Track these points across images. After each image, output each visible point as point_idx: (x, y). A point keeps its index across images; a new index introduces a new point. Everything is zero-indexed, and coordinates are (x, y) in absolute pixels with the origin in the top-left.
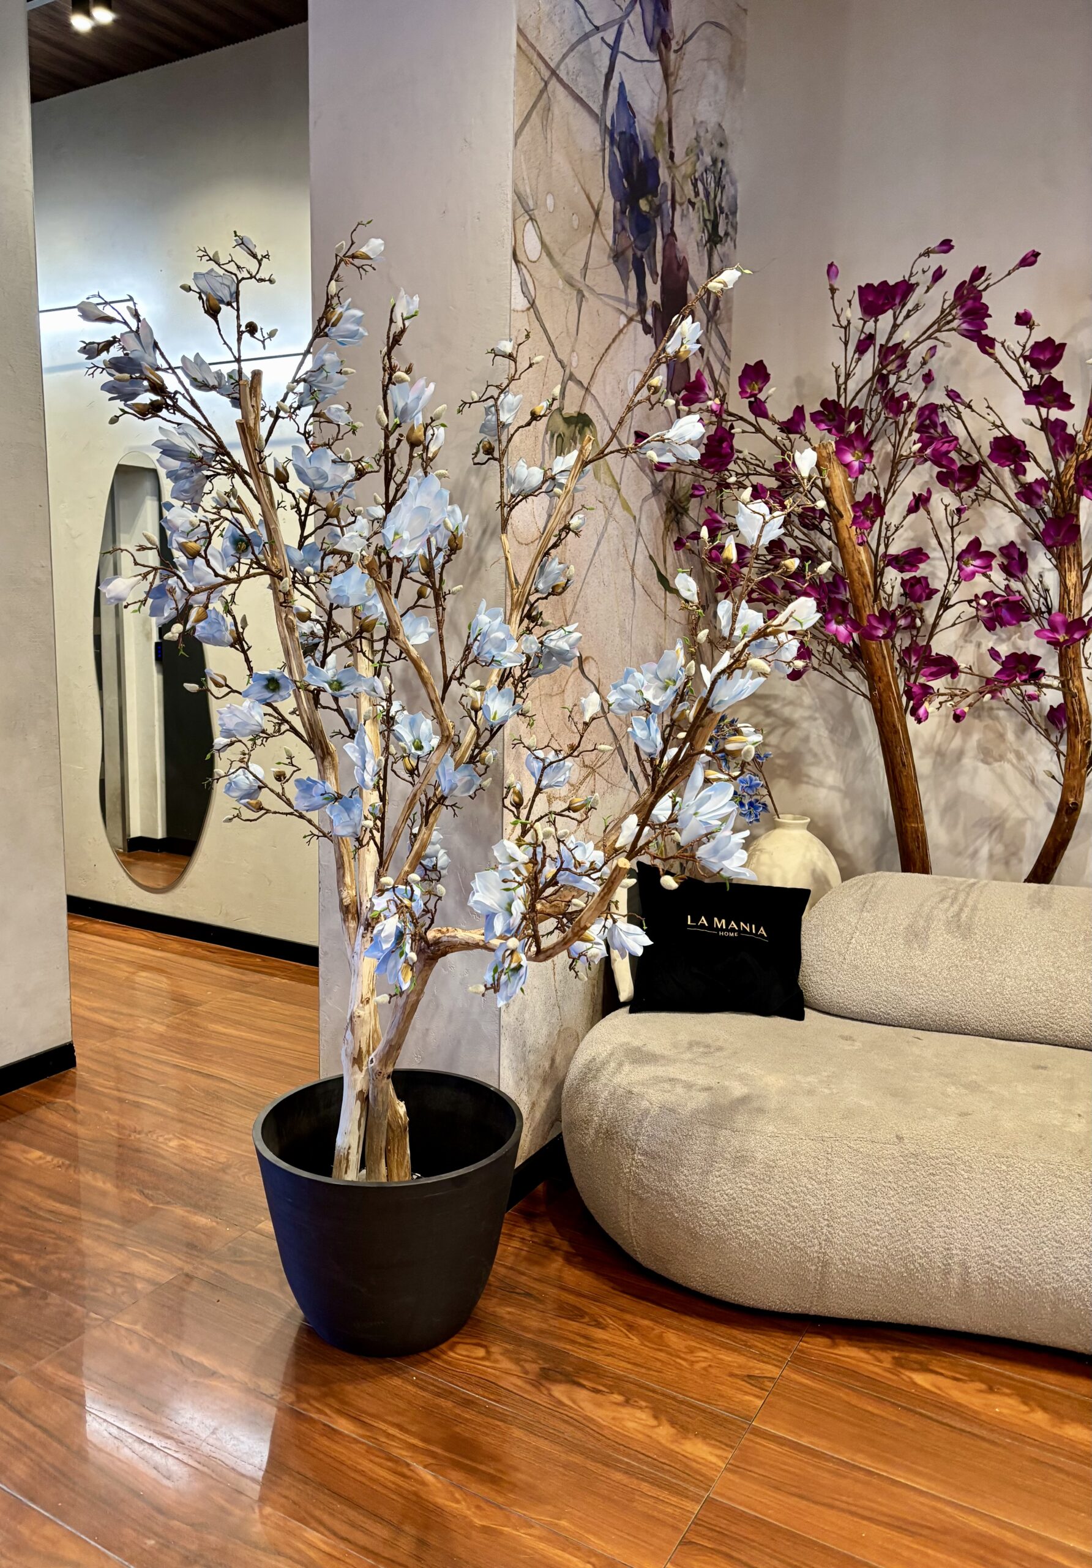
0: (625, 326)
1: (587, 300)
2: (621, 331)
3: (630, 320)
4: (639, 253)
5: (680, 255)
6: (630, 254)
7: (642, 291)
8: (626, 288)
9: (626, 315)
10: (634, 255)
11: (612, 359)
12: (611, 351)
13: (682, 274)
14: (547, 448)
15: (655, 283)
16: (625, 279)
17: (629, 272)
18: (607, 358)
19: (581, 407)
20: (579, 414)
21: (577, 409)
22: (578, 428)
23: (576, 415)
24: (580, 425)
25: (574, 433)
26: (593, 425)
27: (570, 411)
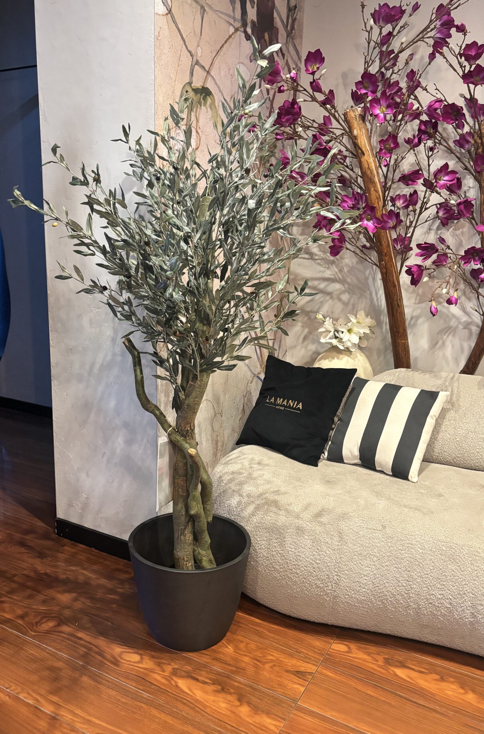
19: (204, 83)
20: (203, 87)
21: (202, 84)
22: (202, 96)
23: (201, 87)
24: (204, 94)
25: (200, 99)
26: (213, 95)
27: (198, 84)
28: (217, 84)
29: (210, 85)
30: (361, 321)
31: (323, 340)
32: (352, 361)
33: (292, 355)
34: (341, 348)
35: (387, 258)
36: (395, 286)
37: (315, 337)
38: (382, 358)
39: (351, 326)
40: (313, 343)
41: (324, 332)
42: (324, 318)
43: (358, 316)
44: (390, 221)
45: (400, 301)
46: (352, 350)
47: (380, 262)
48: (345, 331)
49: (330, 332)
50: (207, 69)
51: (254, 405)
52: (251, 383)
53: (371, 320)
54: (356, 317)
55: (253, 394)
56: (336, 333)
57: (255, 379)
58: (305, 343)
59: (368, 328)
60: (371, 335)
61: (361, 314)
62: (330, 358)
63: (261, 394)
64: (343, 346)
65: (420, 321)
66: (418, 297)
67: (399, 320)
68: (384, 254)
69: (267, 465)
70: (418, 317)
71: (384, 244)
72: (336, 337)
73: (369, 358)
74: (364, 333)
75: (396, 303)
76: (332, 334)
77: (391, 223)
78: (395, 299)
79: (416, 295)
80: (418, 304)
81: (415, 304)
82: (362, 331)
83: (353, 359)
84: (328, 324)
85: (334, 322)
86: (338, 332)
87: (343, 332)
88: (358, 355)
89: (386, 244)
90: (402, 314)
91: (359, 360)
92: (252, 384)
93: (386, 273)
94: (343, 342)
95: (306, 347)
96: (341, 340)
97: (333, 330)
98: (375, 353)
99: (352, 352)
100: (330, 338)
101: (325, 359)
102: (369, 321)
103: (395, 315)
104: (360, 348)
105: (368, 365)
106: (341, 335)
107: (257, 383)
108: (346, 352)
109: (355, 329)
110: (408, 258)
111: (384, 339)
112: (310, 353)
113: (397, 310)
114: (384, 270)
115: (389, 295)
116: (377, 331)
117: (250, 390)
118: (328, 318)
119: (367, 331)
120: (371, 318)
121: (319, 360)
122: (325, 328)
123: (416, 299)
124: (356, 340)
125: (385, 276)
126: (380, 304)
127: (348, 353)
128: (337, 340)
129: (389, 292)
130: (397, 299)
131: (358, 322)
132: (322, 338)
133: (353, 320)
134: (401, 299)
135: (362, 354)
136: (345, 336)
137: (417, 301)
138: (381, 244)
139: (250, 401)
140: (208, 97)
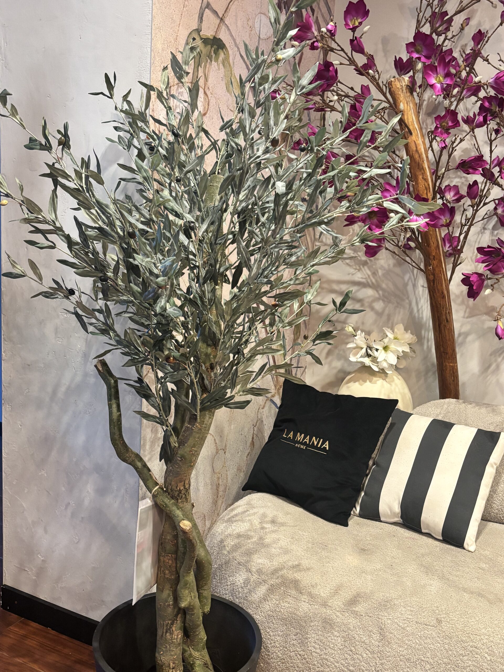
19: (216, 32)
20: (215, 37)
21: (214, 34)
22: (213, 49)
23: (212, 38)
24: (215, 47)
25: (210, 52)
26: (226, 49)
27: (208, 32)
28: (232, 36)
29: (223, 36)
30: (399, 337)
31: (352, 359)
32: (389, 385)
33: (313, 373)
34: (376, 369)
35: (435, 262)
36: (444, 297)
37: (341, 352)
38: (422, 381)
39: (388, 342)
40: (339, 359)
41: (354, 348)
42: (355, 331)
43: (396, 330)
44: (442, 217)
45: (449, 316)
46: (387, 372)
47: (426, 266)
48: (380, 348)
49: (362, 348)
50: (221, 16)
51: (267, 439)
52: (263, 408)
53: (412, 336)
54: (393, 331)
55: (265, 422)
56: (369, 351)
57: (269, 403)
58: (330, 358)
59: (408, 346)
60: (412, 354)
61: (400, 328)
62: (361, 381)
63: (275, 425)
64: (377, 366)
65: (470, 338)
66: (468, 310)
67: (448, 338)
68: (432, 257)
69: (283, 524)
70: (467, 334)
71: (433, 246)
72: (369, 355)
73: (407, 380)
74: (403, 352)
75: (444, 317)
76: (364, 350)
77: (444, 220)
78: (444, 313)
79: (465, 307)
80: (467, 318)
81: (464, 317)
82: (400, 349)
83: (389, 383)
84: (360, 339)
85: (367, 337)
86: (371, 348)
87: (377, 350)
88: (395, 377)
89: (435, 245)
90: (451, 330)
91: (396, 384)
92: (264, 410)
93: (434, 281)
94: (378, 363)
95: (330, 364)
96: (374, 360)
97: (365, 347)
98: (413, 375)
99: (387, 374)
100: (361, 357)
101: (355, 382)
102: (409, 337)
103: (443, 331)
104: (396, 368)
105: (406, 391)
106: (376, 354)
107: (270, 408)
108: (380, 374)
109: (392, 347)
110: (460, 263)
111: (426, 358)
112: (335, 371)
113: (445, 326)
114: (431, 277)
115: (437, 307)
116: (417, 348)
117: (262, 418)
118: (359, 332)
119: (407, 349)
120: (411, 333)
121: (349, 382)
122: (356, 344)
123: (465, 312)
124: (393, 361)
125: (432, 284)
126: (421, 316)
127: (383, 375)
128: (370, 359)
129: (436, 303)
130: (446, 313)
131: (395, 338)
132: (351, 356)
133: (390, 335)
134: (450, 313)
135: (400, 377)
136: (381, 355)
137: (467, 315)
138: (429, 245)
139: (261, 431)
140: (220, 51)
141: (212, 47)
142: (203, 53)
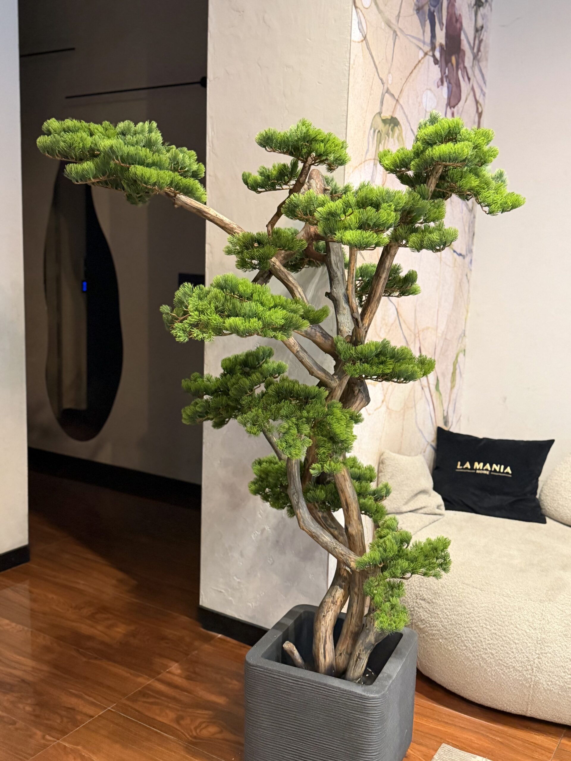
0: (422, 58)
1: (399, 39)
2: (419, 61)
3: (426, 54)
4: (432, 9)
5: (458, 13)
6: (426, 8)
7: (433, 36)
8: (424, 32)
9: (423, 51)
10: (429, 10)
11: (413, 81)
12: (413, 75)
13: (458, 25)
14: (371, 139)
15: (442, 30)
16: (423, 25)
17: (425, 21)
18: (411, 80)
19: (393, 112)
20: (392, 117)
21: (391, 114)
22: (391, 127)
23: (390, 118)
24: (392, 125)
25: (388, 130)
26: (400, 125)
27: (386, 115)
28: (404, 113)
29: (399, 116)
140: (396, 128)
141: (389, 126)
142: (383, 132)
